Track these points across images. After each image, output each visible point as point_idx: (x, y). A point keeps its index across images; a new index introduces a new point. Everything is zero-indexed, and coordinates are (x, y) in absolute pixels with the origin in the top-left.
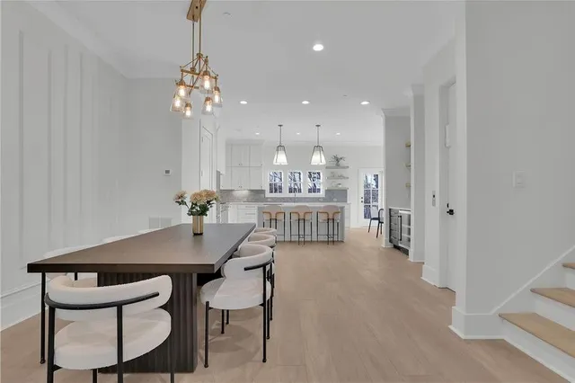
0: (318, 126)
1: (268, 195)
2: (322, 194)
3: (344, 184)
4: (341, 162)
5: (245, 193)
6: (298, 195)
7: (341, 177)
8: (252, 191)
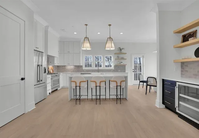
0: (110, 25)
1: (84, 68)
2: (112, 68)
3: (124, 62)
4: (123, 51)
5: (72, 67)
6: (100, 68)
7: (123, 58)
8: (76, 66)
